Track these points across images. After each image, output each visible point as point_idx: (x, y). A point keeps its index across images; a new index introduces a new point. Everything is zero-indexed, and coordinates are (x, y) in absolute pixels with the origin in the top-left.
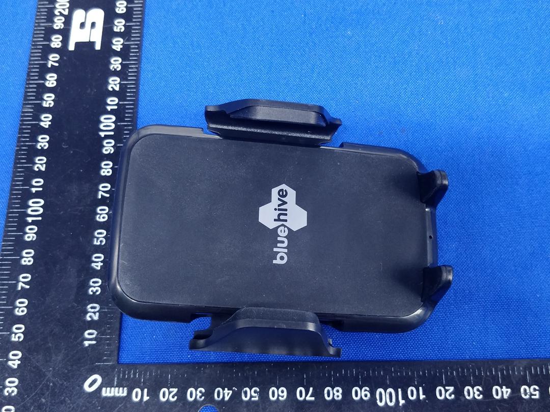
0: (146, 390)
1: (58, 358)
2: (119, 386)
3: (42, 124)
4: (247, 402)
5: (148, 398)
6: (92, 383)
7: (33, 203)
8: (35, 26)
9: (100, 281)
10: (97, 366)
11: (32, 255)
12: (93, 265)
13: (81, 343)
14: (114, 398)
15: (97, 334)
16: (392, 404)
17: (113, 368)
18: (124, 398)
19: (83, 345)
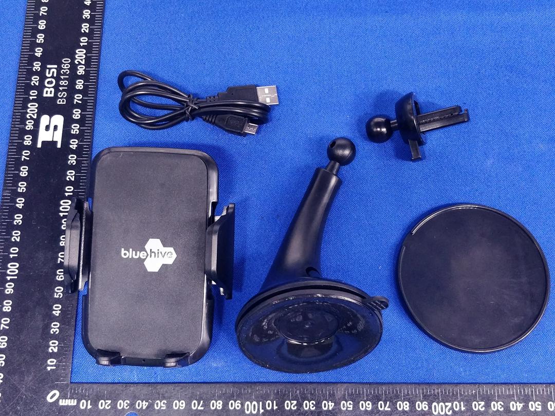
0: (89, 402)
1: (29, 379)
2: (71, 398)
3: (17, 205)
4: (158, 410)
5: (91, 406)
6: (52, 396)
7: (11, 265)
8: (12, 127)
9: (58, 324)
10: (56, 384)
11: (10, 304)
12: (54, 312)
13: (46, 367)
14: (68, 406)
15: (56, 362)
16: (254, 412)
17: (67, 385)
18: (74, 406)
19: (47, 370)
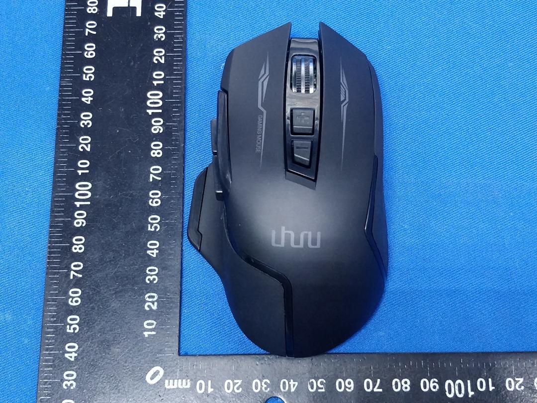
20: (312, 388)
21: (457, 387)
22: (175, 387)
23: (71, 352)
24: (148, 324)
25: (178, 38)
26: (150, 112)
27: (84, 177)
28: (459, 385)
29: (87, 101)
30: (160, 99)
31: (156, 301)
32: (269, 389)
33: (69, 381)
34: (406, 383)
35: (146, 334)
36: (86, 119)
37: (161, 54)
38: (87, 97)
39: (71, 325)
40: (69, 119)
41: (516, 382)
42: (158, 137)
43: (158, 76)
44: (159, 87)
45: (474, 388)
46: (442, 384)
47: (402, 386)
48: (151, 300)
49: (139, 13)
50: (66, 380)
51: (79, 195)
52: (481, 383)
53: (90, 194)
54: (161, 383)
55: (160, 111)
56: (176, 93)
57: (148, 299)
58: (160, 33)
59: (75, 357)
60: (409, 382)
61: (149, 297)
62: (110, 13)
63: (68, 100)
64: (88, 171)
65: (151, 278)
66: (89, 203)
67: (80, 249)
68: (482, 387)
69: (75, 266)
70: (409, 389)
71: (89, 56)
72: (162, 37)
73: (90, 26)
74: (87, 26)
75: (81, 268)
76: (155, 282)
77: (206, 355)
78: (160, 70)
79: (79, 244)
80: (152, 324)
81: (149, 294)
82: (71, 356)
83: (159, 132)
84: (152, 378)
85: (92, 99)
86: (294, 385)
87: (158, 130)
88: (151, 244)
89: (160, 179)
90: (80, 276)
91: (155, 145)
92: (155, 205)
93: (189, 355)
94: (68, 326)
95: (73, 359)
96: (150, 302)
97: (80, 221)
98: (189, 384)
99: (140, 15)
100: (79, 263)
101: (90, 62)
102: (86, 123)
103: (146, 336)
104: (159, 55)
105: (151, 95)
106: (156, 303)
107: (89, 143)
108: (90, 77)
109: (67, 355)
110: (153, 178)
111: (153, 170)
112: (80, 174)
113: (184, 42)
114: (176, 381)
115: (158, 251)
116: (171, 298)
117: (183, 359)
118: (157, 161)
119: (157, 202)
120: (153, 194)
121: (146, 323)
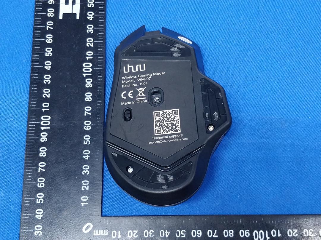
20: (178, 235)
21: (260, 235)
22: (99, 234)
23: (39, 215)
24: (84, 199)
25: (101, 32)
26: (84, 75)
27: (46, 113)
28: (261, 234)
29: (48, 68)
30: (90, 67)
31: (88, 185)
32: (153, 236)
33: (38, 231)
34: (231, 232)
35: (83, 204)
36: (47, 79)
37: (91, 41)
38: (48, 66)
39: (39, 199)
40: (37, 79)
41: (293, 232)
42: (89, 90)
43: (89, 54)
44: (89, 61)
45: (270, 235)
46: (251, 233)
47: (229, 234)
48: (85, 184)
49: (78, 17)
50: (37, 231)
51: (43, 123)
52: (274, 232)
53: (49, 123)
54: (91, 232)
55: (91, 75)
56: (100, 64)
57: (83, 184)
58: (90, 29)
59: (41, 217)
60: (233, 232)
61: (84, 183)
62: (61, 17)
63: (37, 68)
64: (48, 109)
65: (86, 172)
66: (49, 128)
67: (44, 154)
68: (274, 234)
69: (41, 165)
70: (233, 235)
71: (49, 42)
72: (91, 31)
73: (49, 24)
74: (48, 24)
75: (44, 166)
76: (88, 174)
77: (117, 216)
78: (90, 51)
79: (43, 152)
80: (86, 198)
81: (84, 181)
82: (39, 217)
83: (90, 87)
84: (86, 230)
85: (51, 67)
86: (168, 234)
87: (89, 86)
88: (85, 152)
89: (90, 114)
90: (44, 170)
91: (87, 95)
92: (87, 129)
93: (107, 216)
94: (37, 200)
95: (40, 219)
96: (85, 185)
97: (44, 138)
98: (107, 233)
99: (79, 18)
100: (44, 163)
101: (49, 45)
102: (47, 81)
103: (83, 205)
104: (90, 42)
105: (85, 65)
106: (88, 186)
107: (49, 93)
108: (50, 54)
109: (37, 216)
110: (86, 114)
111: (87, 109)
112: (44, 111)
113: (105, 34)
114: (100, 231)
115: (89, 156)
116: (97, 183)
117: (104, 218)
118: (88, 104)
119: (89, 128)
120: (86, 123)
121: (82, 197)
